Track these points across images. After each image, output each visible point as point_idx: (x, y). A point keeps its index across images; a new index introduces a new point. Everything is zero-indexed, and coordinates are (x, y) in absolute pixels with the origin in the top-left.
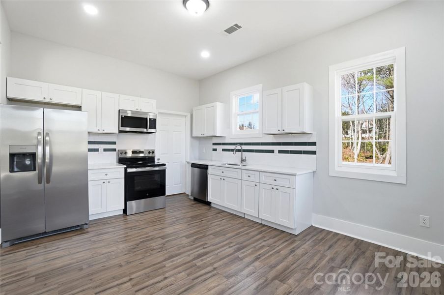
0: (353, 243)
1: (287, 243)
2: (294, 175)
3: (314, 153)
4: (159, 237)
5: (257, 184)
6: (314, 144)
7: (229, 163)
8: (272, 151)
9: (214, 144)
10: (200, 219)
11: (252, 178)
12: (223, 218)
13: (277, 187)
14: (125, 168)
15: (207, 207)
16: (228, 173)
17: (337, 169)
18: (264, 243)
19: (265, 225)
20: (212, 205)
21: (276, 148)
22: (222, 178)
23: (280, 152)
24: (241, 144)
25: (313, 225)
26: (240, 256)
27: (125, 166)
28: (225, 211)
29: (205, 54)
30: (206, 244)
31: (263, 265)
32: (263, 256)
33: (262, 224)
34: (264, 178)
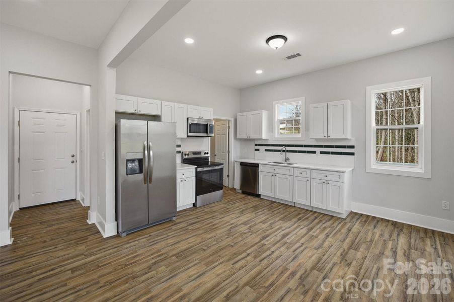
0: (390, 223)
1: (341, 225)
2: (343, 172)
3: (353, 154)
4: (242, 224)
5: (308, 179)
6: (353, 147)
7: (274, 161)
8: (315, 152)
9: (256, 145)
10: (261, 209)
11: (304, 174)
12: (279, 207)
13: (328, 181)
14: (196, 168)
15: (257, 199)
16: (279, 170)
17: (373, 167)
18: (324, 225)
19: (315, 212)
20: (262, 197)
21: (318, 150)
22: (274, 174)
23: (322, 153)
24: (285, 146)
25: (353, 211)
26: (314, 234)
27: (196, 167)
28: (275, 202)
29: (259, 72)
30: (282, 227)
31: (335, 241)
32: (330, 234)
33: (312, 211)
34: (314, 174)
